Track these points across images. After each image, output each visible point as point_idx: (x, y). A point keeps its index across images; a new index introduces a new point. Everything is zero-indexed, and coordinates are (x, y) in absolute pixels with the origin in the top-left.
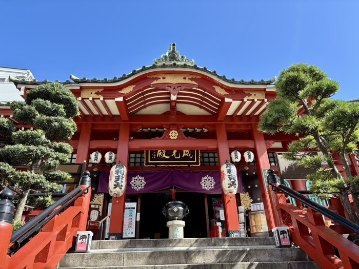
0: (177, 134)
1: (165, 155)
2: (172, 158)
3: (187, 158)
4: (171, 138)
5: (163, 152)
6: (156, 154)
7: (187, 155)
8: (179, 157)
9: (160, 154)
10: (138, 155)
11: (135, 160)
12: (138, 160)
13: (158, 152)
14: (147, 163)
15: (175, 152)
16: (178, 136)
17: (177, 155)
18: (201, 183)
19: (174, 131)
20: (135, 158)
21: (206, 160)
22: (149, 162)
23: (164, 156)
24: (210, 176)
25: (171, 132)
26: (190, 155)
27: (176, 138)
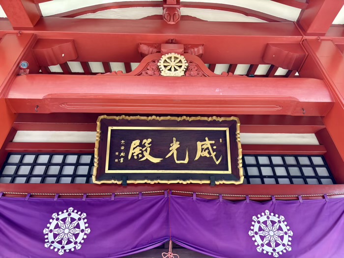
0: (184, 65)
1: (150, 154)
2: (168, 163)
3: (206, 163)
4: (165, 73)
5: (143, 146)
6: (127, 151)
7: (206, 154)
8: (186, 161)
9: (137, 151)
10: (86, 159)
11: (75, 170)
12: (83, 170)
13: (133, 146)
14: (101, 175)
15: (175, 146)
16: (187, 70)
17: (181, 155)
18: (251, 233)
19: (173, 55)
20: (77, 164)
21: (253, 171)
22: (107, 171)
23: (147, 156)
24: (274, 211)
25: (164, 57)
26: (213, 154)
27: (180, 73)
